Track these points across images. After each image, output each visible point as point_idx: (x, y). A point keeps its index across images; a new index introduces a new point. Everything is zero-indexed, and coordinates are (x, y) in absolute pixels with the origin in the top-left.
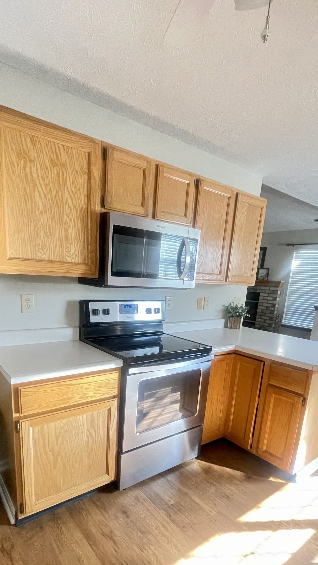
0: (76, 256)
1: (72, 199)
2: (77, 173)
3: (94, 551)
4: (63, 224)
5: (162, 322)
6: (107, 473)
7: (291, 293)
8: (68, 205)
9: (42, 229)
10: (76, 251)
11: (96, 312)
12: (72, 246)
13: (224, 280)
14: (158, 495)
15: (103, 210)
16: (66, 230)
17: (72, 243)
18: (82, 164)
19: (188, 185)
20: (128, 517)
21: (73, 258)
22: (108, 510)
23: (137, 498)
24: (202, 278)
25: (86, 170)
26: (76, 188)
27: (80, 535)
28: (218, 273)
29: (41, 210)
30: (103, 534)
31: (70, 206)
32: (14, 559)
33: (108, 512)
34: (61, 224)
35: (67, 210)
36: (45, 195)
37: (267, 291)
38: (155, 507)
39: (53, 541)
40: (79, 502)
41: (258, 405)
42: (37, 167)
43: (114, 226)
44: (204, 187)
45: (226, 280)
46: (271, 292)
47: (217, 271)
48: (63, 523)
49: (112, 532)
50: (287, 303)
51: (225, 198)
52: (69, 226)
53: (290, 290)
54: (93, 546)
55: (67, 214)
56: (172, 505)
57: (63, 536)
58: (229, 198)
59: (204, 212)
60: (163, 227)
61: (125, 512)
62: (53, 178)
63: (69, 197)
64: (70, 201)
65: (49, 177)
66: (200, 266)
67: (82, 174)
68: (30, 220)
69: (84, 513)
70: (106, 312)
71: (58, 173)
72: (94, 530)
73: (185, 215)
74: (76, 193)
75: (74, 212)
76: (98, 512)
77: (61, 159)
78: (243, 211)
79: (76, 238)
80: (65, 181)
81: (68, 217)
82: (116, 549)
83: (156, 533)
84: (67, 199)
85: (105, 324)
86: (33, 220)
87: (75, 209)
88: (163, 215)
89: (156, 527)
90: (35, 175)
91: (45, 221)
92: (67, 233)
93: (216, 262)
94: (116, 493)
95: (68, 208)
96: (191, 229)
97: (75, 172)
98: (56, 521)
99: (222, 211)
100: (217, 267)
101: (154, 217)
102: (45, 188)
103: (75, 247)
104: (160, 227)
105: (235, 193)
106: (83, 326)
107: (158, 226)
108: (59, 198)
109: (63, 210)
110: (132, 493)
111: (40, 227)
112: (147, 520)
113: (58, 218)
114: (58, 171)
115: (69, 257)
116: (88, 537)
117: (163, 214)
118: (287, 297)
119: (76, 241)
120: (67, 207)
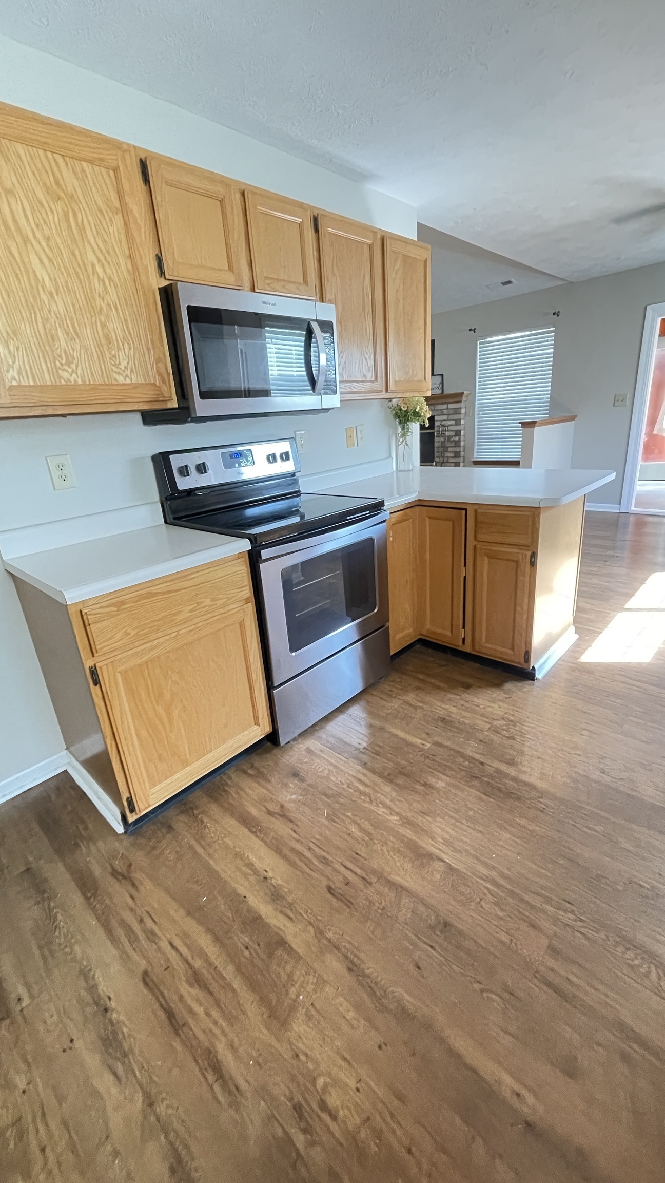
0: (132, 371)
1: (103, 266)
2: (101, 211)
3: (262, 840)
4: (97, 315)
5: (296, 474)
6: (257, 723)
7: (482, 408)
8: (99, 277)
9: (60, 327)
10: (130, 363)
11: (184, 471)
12: (120, 353)
13: (384, 390)
14: (341, 740)
15: (165, 283)
16: (104, 326)
17: (119, 348)
18: (107, 193)
19: (300, 225)
20: (302, 780)
21: (127, 376)
22: (270, 778)
23: (309, 751)
24: (349, 390)
25: (117, 204)
26: (106, 241)
27: (233, 822)
28: (373, 379)
29: (49, 290)
30: (269, 813)
31: (102, 277)
32: (137, 883)
33: (269, 781)
34: (93, 314)
35: (99, 288)
36: (50, 260)
37: (445, 412)
38: (340, 756)
39: (193, 842)
40: (221, 777)
41: (465, 577)
42: (22, 204)
43: (189, 308)
44: (328, 230)
45: (387, 390)
46: (451, 412)
47: (370, 376)
48: (203, 812)
49: (282, 806)
50: (478, 425)
51: (365, 246)
52: (107, 316)
53: (479, 404)
54: (258, 834)
55: (99, 295)
56: (364, 748)
57: (207, 830)
58: (371, 247)
59: (334, 275)
60: (273, 305)
61: (296, 775)
62: (57, 225)
63: (96, 262)
64: (99, 269)
65: (50, 223)
66: (343, 369)
67: (110, 214)
68: (32, 311)
69: (232, 791)
70: (202, 468)
71: (66, 215)
72: (254, 811)
73: (305, 281)
74: (108, 252)
75: (111, 290)
76: (256, 785)
77: (65, 186)
78: (396, 268)
79: (124, 338)
80: (82, 230)
81: (103, 299)
82: (296, 828)
83: (351, 792)
84: (93, 266)
85: (205, 490)
86: (39, 311)
87: (112, 284)
88: (269, 284)
89: (348, 784)
90: (22, 221)
91: (61, 311)
92: (106, 331)
93: (366, 359)
94: (275, 751)
95: (99, 283)
96: (319, 304)
97: (98, 212)
98: (191, 813)
99: (363, 272)
100: (369, 368)
101: (253, 290)
102: (48, 245)
103: (127, 354)
104: (267, 304)
105: (379, 236)
106: (166, 498)
107: (264, 303)
108: (79, 265)
109: (91, 289)
110: (301, 745)
111: (55, 322)
112: (333, 779)
113: (85, 303)
114: (66, 210)
115: (119, 373)
116: (247, 822)
117: (268, 281)
118: (476, 416)
119: (127, 344)
120: (96, 281)
